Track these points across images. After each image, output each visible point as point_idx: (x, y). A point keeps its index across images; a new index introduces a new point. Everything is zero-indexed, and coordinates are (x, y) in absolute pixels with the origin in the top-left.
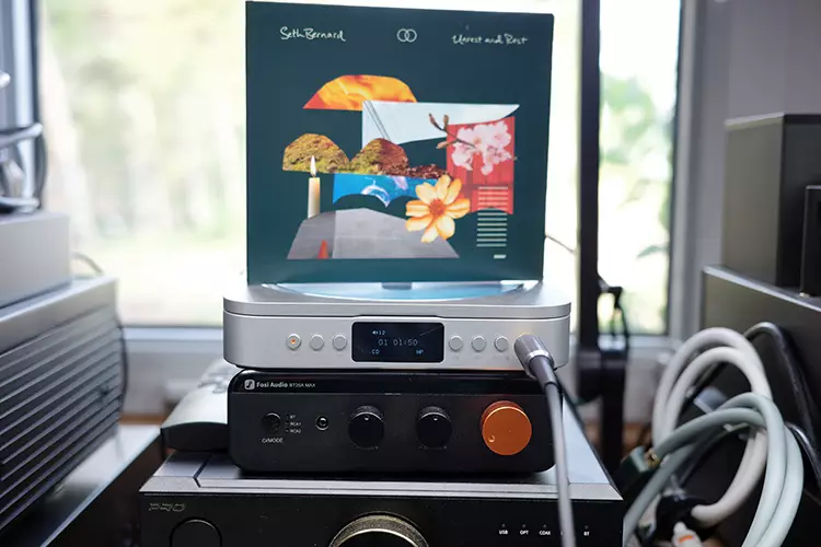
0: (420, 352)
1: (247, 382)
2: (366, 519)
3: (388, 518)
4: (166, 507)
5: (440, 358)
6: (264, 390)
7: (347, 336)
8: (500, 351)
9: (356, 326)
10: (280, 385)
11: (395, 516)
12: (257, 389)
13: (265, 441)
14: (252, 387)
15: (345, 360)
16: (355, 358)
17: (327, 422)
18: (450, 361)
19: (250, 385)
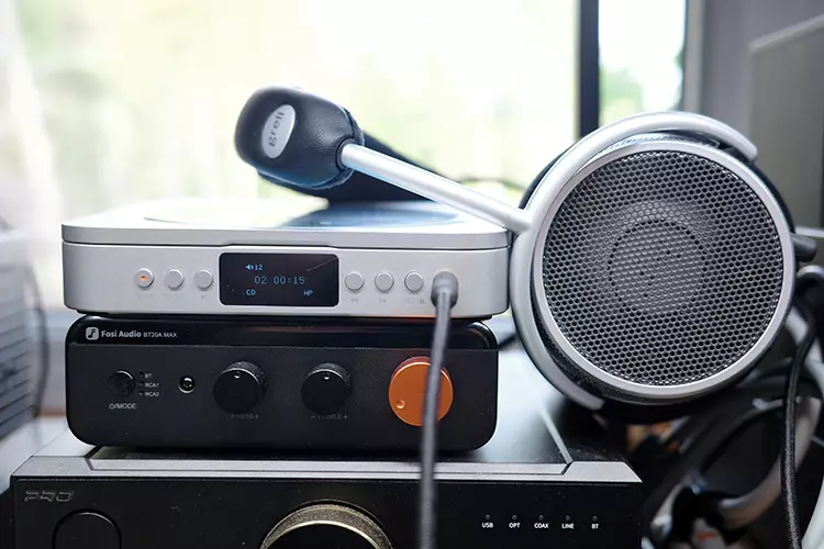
0: (308, 293)
1: (89, 330)
2: (308, 509)
3: (337, 508)
4: (48, 496)
5: (334, 301)
6: (111, 340)
7: (213, 272)
8: (413, 292)
9: (224, 258)
10: (132, 334)
11: (346, 505)
12: (102, 340)
13: (113, 406)
14: (96, 337)
15: (210, 303)
16: (225, 300)
17: (193, 383)
18: (347, 305)
19: (93, 334)
